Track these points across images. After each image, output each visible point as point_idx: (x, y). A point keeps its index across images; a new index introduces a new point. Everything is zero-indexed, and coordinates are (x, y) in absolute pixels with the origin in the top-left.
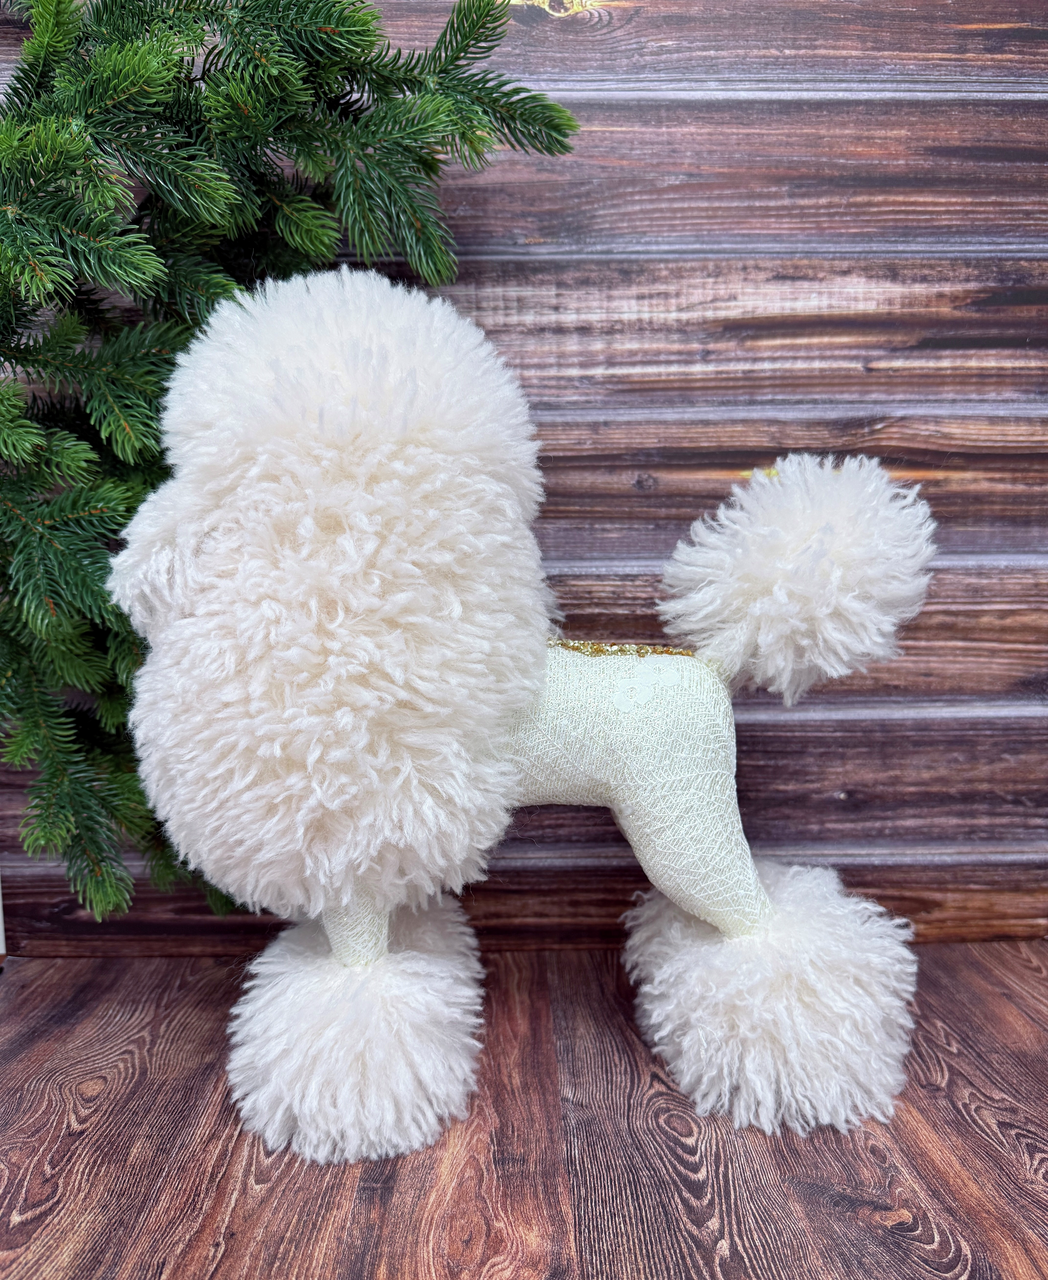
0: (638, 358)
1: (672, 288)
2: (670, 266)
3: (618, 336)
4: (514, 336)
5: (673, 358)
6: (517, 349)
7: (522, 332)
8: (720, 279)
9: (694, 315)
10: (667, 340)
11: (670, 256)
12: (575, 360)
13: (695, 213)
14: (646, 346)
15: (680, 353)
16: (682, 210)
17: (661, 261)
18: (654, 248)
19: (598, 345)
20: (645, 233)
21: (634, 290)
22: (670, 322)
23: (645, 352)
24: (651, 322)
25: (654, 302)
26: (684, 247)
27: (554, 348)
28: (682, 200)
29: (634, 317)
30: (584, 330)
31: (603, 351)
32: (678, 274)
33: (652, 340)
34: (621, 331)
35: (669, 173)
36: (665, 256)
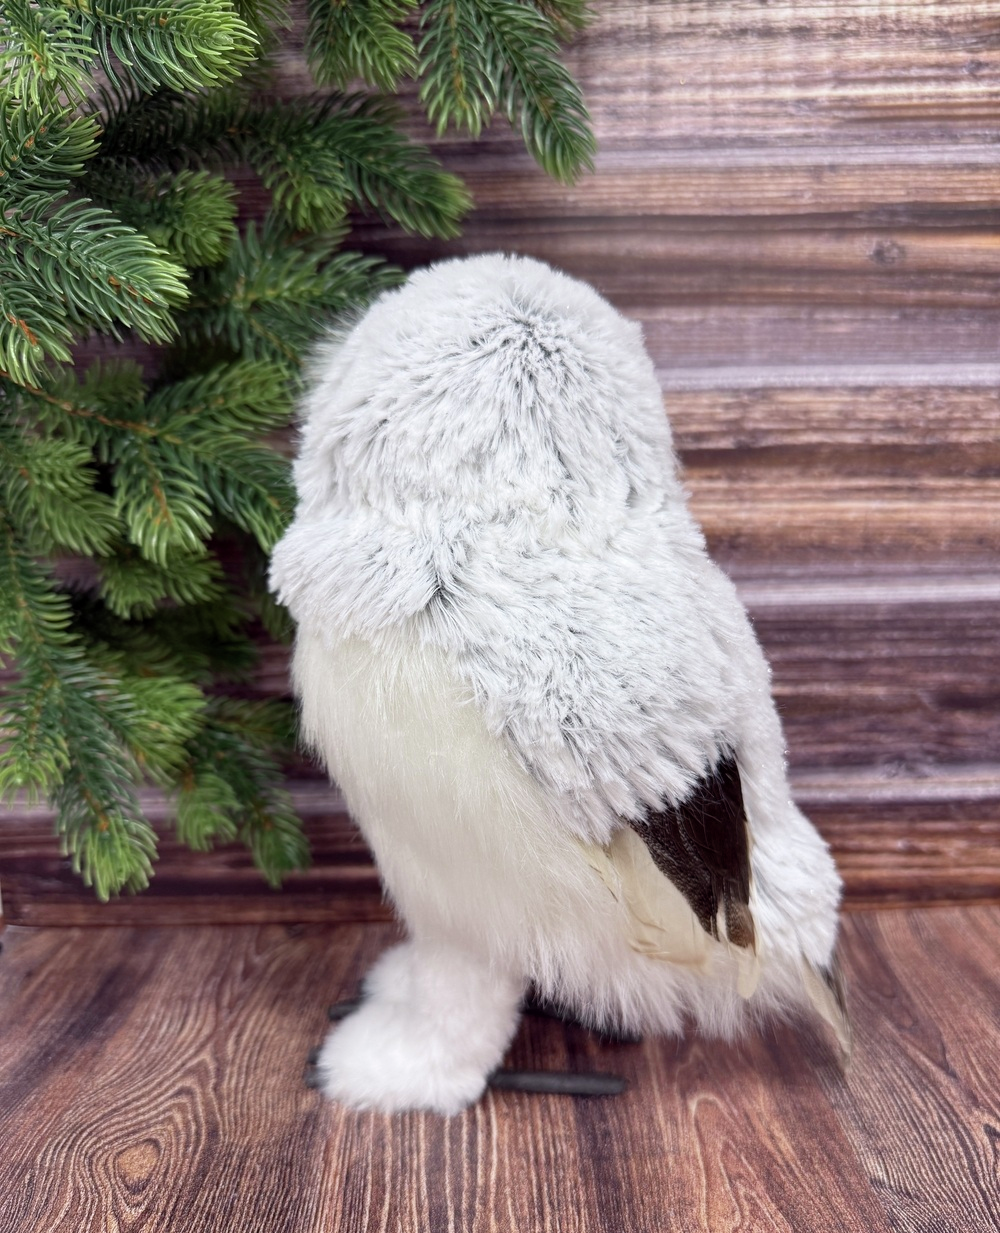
3: (851, 40)
4: (702, 41)
5: (929, 72)
6: (706, 60)
7: (714, 36)
12: (790, 75)
14: (892, 55)
15: (938, 66)
19: (822, 54)
22: (924, 21)
23: (891, 65)
27: (760, 58)
30: (803, 32)
31: (829, 63)
33: (900, 47)
34: (856, 34)
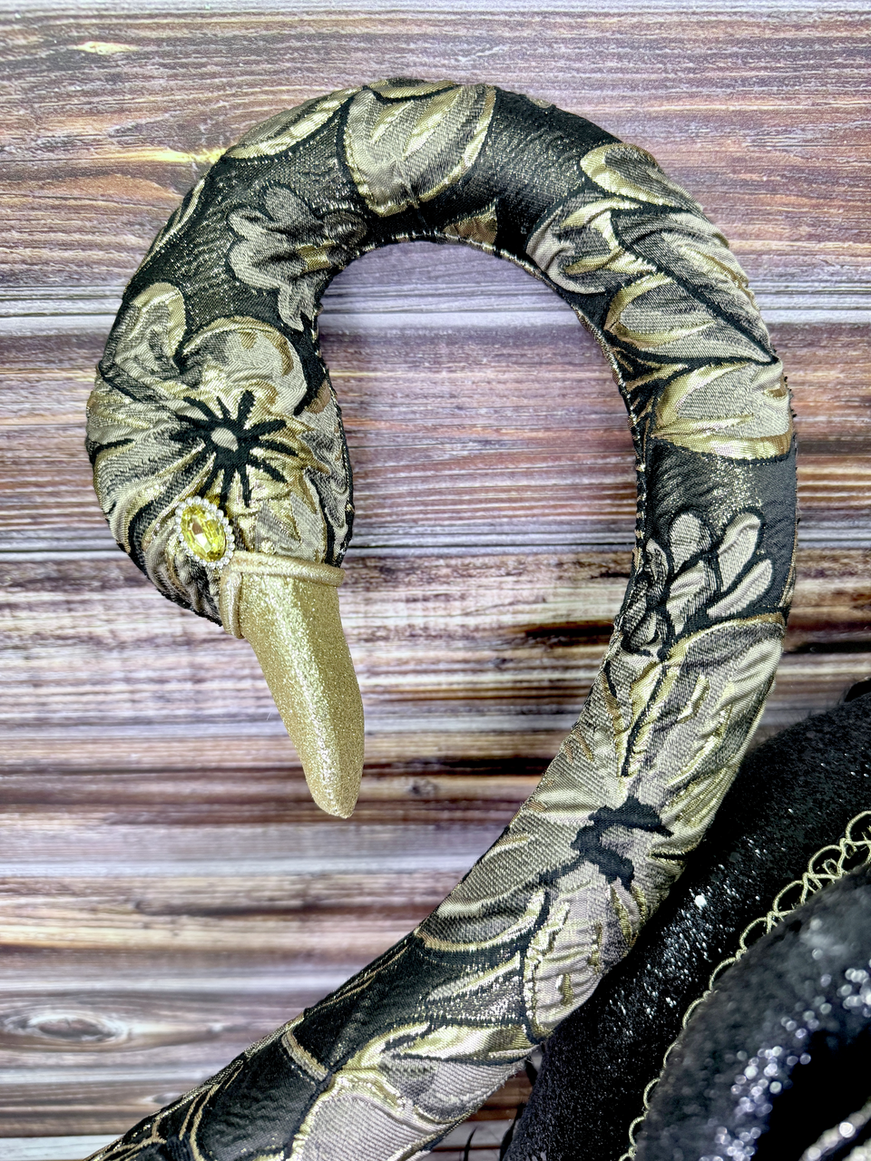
0: (411, 667)
1: (454, 590)
2: (453, 562)
8: (523, 578)
9: (487, 620)
10: (448, 647)
11: (453, 551)
13: (491, 495)
16: (472, 491)
17: (440, 557)
18: (430, 540)
20: (415, 521)
21: (402, 592)
24: (426, 629)
25: (430, 605)
26: (474, 539)
28: (472, 477)
29: (403, 623)
32: (464, 573)
35: (452, 440)
36: (446, 551)
